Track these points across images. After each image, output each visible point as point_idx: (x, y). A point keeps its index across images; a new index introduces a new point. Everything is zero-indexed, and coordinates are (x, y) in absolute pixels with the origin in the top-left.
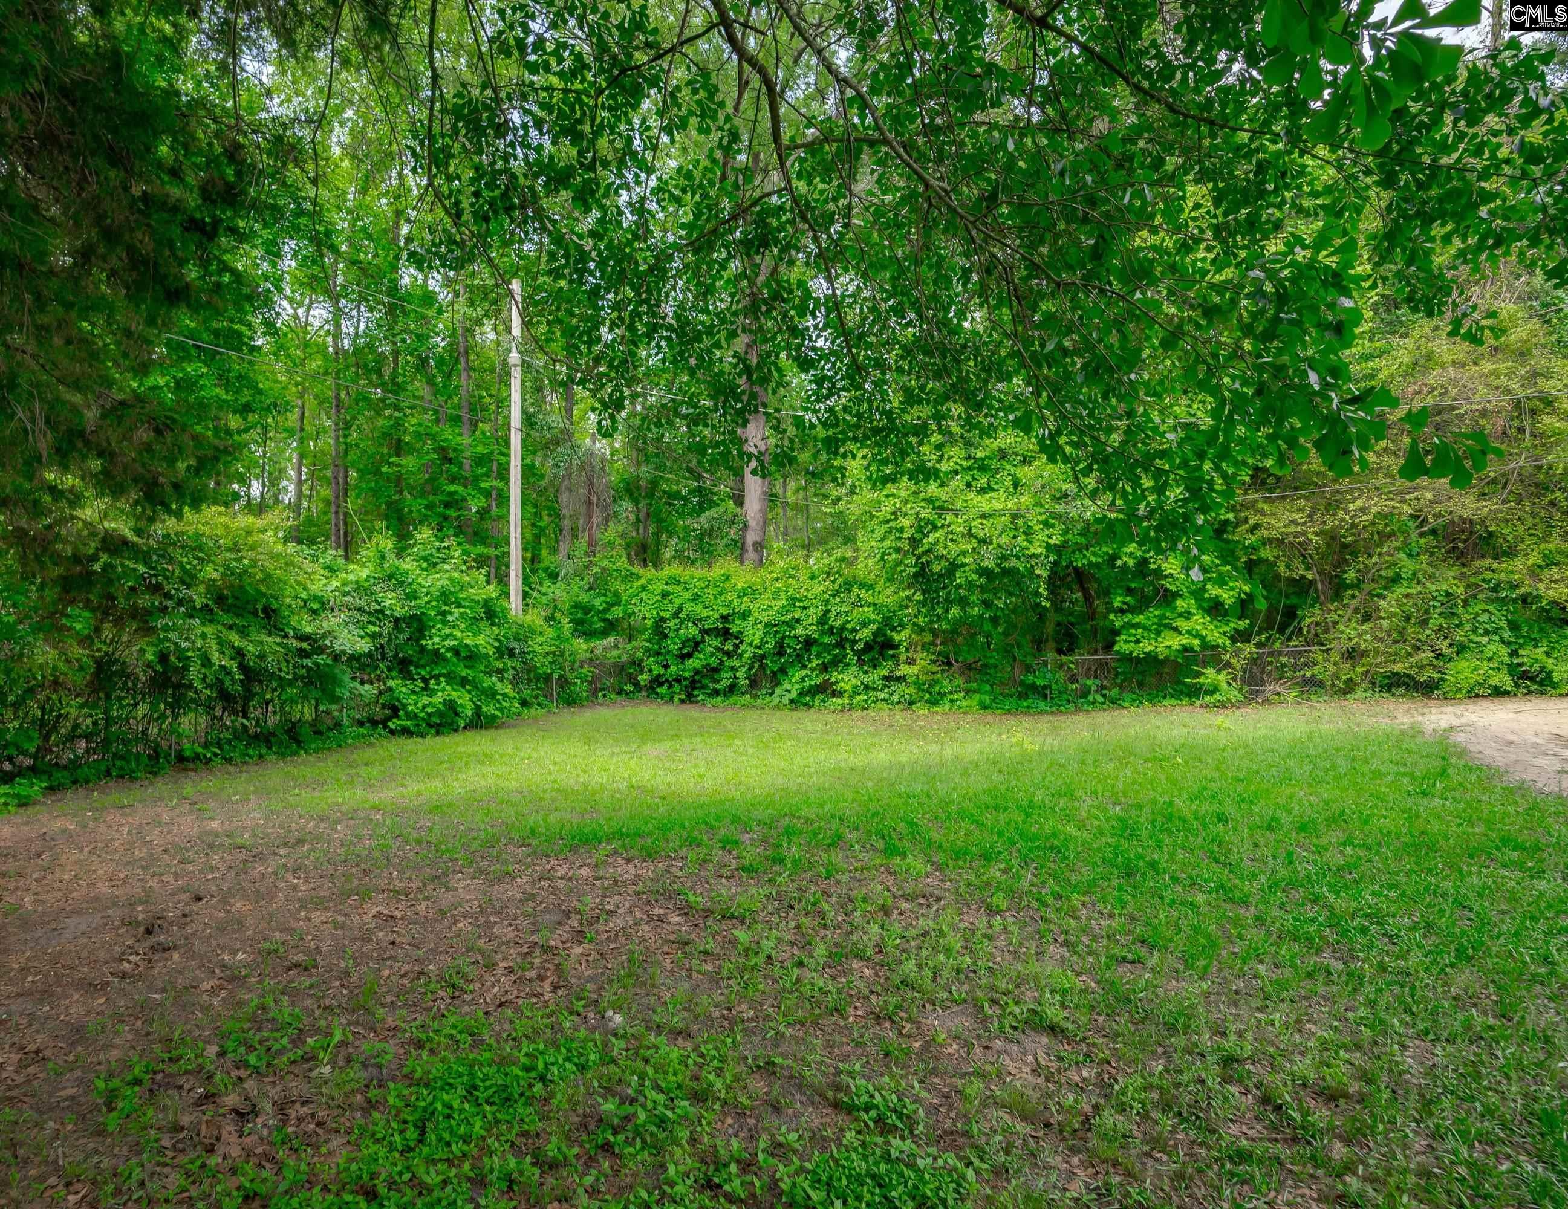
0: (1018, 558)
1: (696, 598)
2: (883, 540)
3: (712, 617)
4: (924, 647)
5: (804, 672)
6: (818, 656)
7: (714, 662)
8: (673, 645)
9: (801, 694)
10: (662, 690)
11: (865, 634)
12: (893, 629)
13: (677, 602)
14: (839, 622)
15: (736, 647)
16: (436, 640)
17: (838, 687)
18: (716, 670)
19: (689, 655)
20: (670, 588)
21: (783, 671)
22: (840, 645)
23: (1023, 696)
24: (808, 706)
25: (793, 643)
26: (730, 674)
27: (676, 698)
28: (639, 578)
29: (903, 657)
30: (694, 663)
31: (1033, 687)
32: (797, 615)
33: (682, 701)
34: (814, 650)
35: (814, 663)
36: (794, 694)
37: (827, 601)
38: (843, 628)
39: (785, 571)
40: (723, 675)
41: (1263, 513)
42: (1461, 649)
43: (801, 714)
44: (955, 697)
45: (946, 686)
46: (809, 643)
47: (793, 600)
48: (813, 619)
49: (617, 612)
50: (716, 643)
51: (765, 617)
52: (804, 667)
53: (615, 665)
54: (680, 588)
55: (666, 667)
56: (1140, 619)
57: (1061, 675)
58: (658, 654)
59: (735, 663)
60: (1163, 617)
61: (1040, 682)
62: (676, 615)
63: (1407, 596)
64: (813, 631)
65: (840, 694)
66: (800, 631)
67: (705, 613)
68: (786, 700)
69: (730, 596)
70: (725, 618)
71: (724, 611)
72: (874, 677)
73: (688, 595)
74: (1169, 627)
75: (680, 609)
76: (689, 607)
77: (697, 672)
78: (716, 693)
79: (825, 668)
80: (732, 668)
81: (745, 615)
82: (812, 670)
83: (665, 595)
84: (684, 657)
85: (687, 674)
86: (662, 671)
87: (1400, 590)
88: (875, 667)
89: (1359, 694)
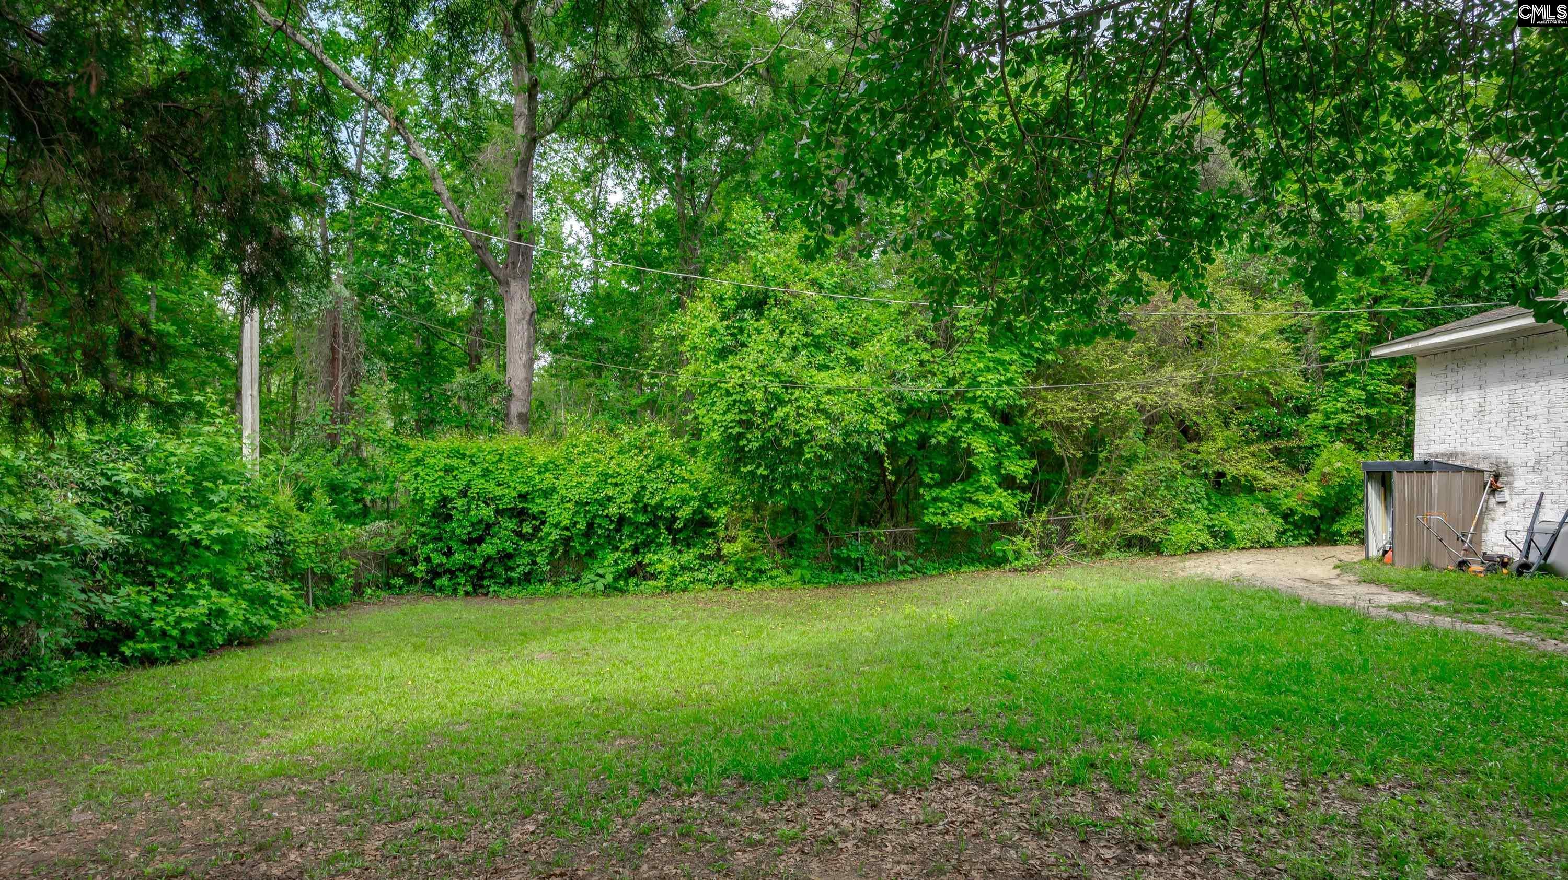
0: (859, 433)
1: (486, 473)
2: (724, 413)
3: (508, 497)
4: (746, 524)
5: (617, 554)
6: (630, 536)
7: (509, 547)
8: (460, 528)
9: (616, 579)
10: (443, 581)
11: (685, 512)
12: (710, 506)
13: (464, 478)
14: (657, 499)
15: (536, 529)
16: (197, 527)
17: (650, 570)
18: (510, 556)
19: (480, 540)
20: (454, 462)
21: (591, 554)
22: (653, 524)
23: (837, 570)
24: (622, 591)
25: (605, 523)
26: (527, 560)
27: (461, 591)
28: (409, 450)
29: (721, 534)
30: (487, 549)
31: (848, 560)
32: (610, 491)
33: (467, 594)
34: (626, 530)
35: (628, 544)
36: (609, 578)
37: (641, 478)
38: (660, 505)
39: (588, 444)
40: (519, 561)
41: (1045, 400)
42: (1179, 514)
43: (617, 600)
44: (774, 573)
45: (766, 564)
46: (622, 520)
47: (605, 476)
48: (629, 496)
49: (379, 489)
50: (512, 525)
51: (574, 495)
52: (616, 548)
53: (375, 556)
54: (464, 463)
55: (449, 553)
56: (946, 493)
57: (872, 549)
58: (438, 539)
59: (534, 546)
60: (964, 491)
61: (854, 555)
62: (464, 493)
63: (1146, 473)
64: (627, 510)
65: (654, 576)
66: (613, 510)
67: (499, 491)
68: (600, 586)
69: (531, 472)
70: (523, 497)
71: (523, 489)
72: (688, 557)
73: (477, 470)
74: (970, 500)
75: (468, 487)
76: (479, 485)
77: (488, 559)
78: (509, 582)
79: (636, 550)
80: (530, 553)
81: (547, 494)
82: (626, 550)
83: (448, 470)
84: (473, 542)
85: (477, 563)
86: (444, 560)
87: (1139, 468)
88: (689, 546)
89: (1109, 554)
